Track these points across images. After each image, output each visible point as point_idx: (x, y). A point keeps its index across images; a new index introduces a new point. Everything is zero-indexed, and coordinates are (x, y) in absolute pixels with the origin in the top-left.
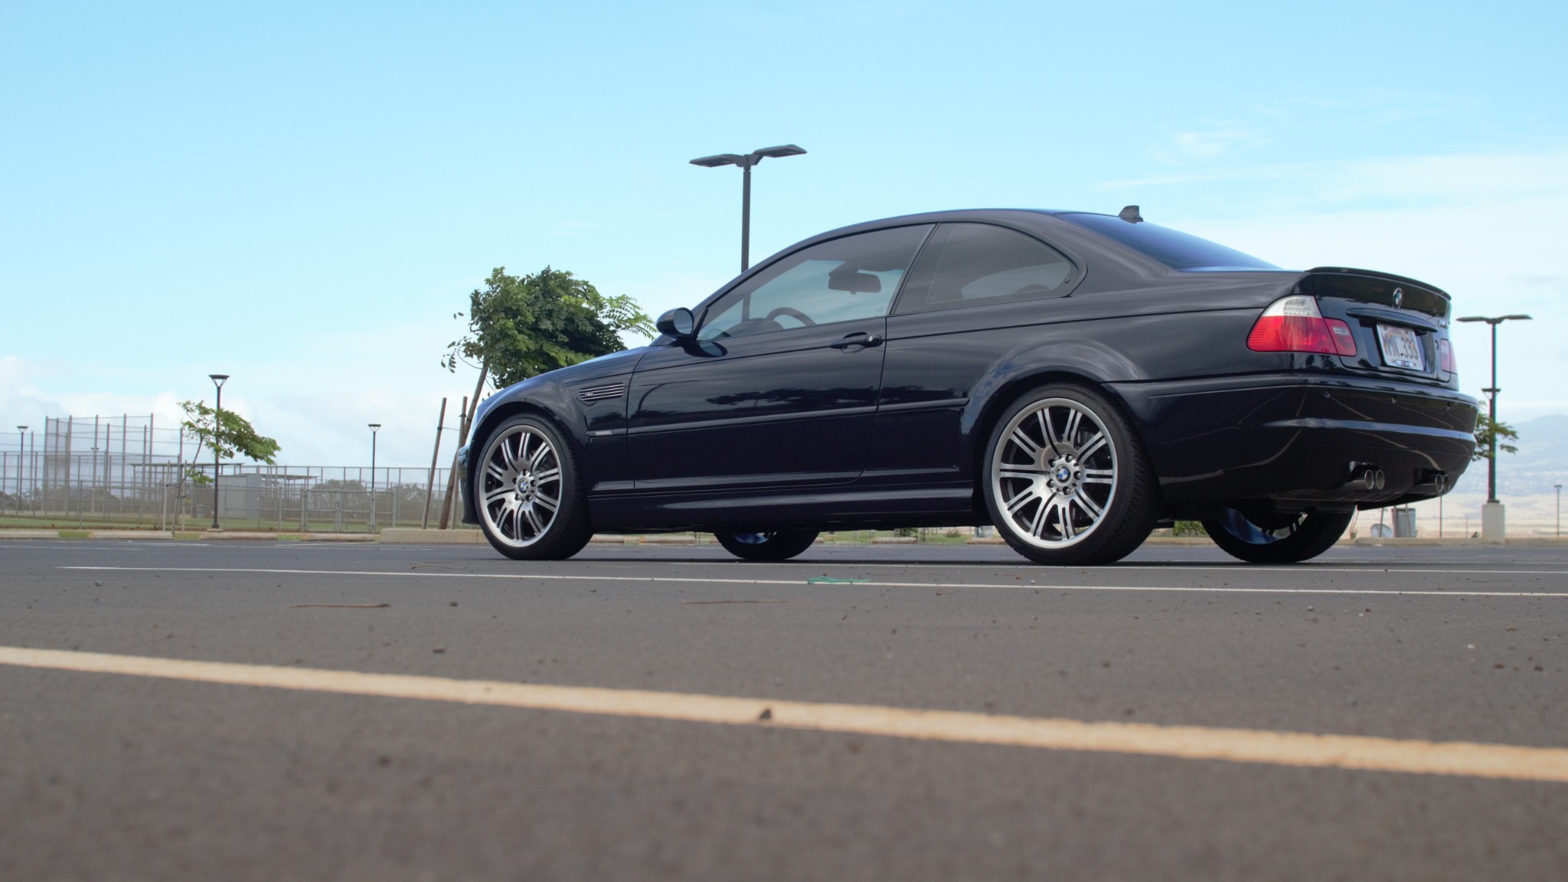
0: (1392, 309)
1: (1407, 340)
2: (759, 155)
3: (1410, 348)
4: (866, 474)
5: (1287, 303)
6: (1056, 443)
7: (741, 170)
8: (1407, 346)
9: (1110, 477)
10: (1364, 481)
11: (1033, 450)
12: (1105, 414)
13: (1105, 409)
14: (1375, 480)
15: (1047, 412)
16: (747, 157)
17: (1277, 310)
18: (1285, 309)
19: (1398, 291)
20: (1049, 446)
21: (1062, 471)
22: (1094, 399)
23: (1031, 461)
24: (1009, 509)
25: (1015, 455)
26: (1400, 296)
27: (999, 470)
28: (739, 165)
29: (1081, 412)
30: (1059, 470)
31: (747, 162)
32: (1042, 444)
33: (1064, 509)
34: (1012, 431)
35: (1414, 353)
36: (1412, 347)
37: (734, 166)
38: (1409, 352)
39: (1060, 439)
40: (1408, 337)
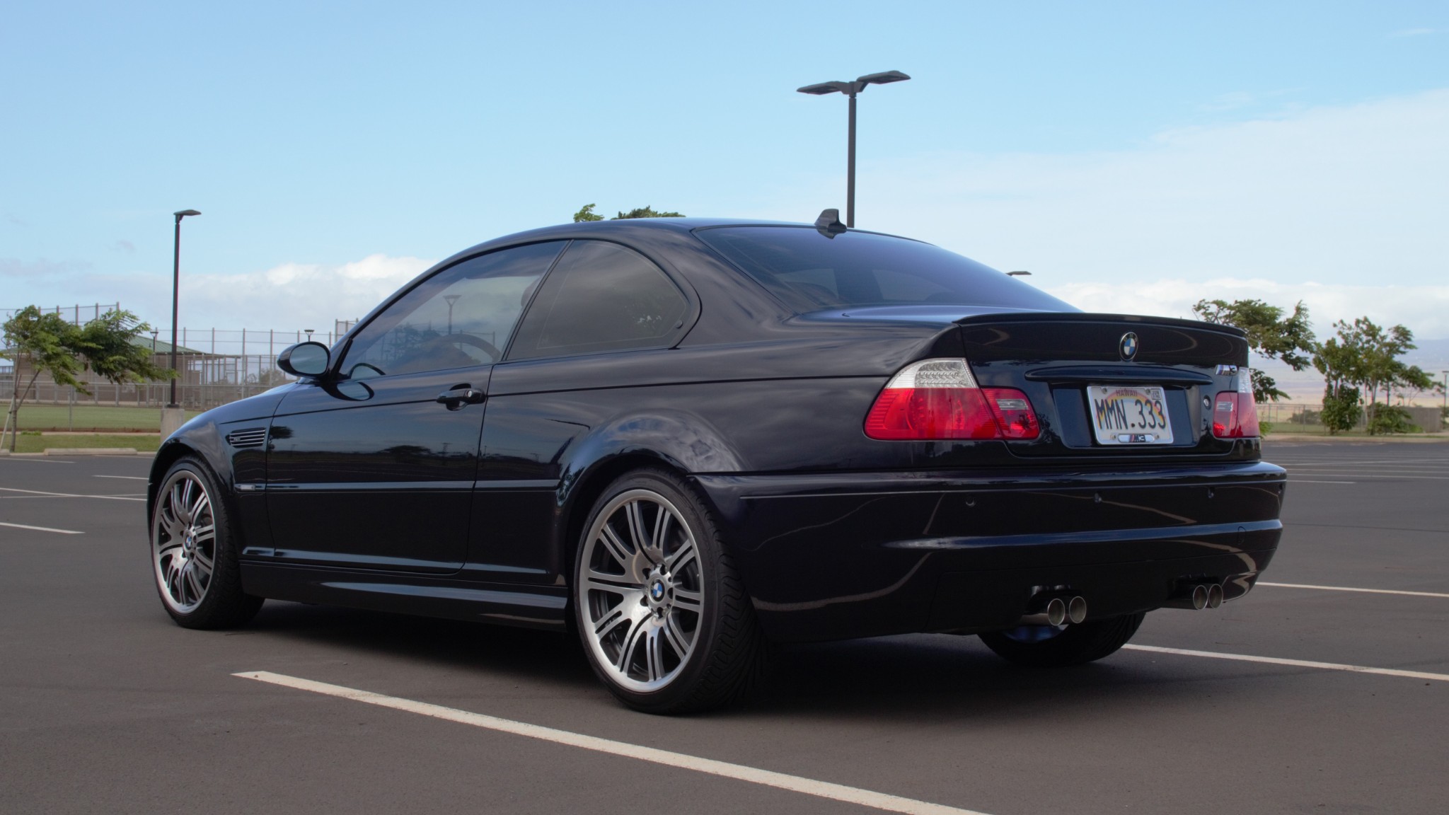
0: (1121, 363)
1: (1148, 402)
2: (863, 83)
3: (1151, 413)
4: (469, 566)
5: (921, 369)
6: (645, 547)
7: (847, 97)
8: (1146, 412)
9: (697, 602)
10: (1047, 615)
11: (623, 556)
12: (692, 517)
13: (693, 509)
14: (1067, 612)
15: (635, 505)
16: (852, 84)
17: (905, 381)
18: (918, 377)
19: (1128, 337)
20: (639, 552)
21: (656, 586)
22: (682, 495)
23: (620, 570)
24: (598, 631)
25: (604, 561)
26: (1133, 343)
27: (587, 578)
28: (845, 92)
29: (669, 511)
30: (653, 584)
31: (853, 89)
32: (633, 551)
33: (652, 639)
34: (599, 529)
35: (1159, 420)
36: (1155, 412)
37: (840, 93)
38: (1149, 419)
39: (649, 542)
40: (1150, 397)
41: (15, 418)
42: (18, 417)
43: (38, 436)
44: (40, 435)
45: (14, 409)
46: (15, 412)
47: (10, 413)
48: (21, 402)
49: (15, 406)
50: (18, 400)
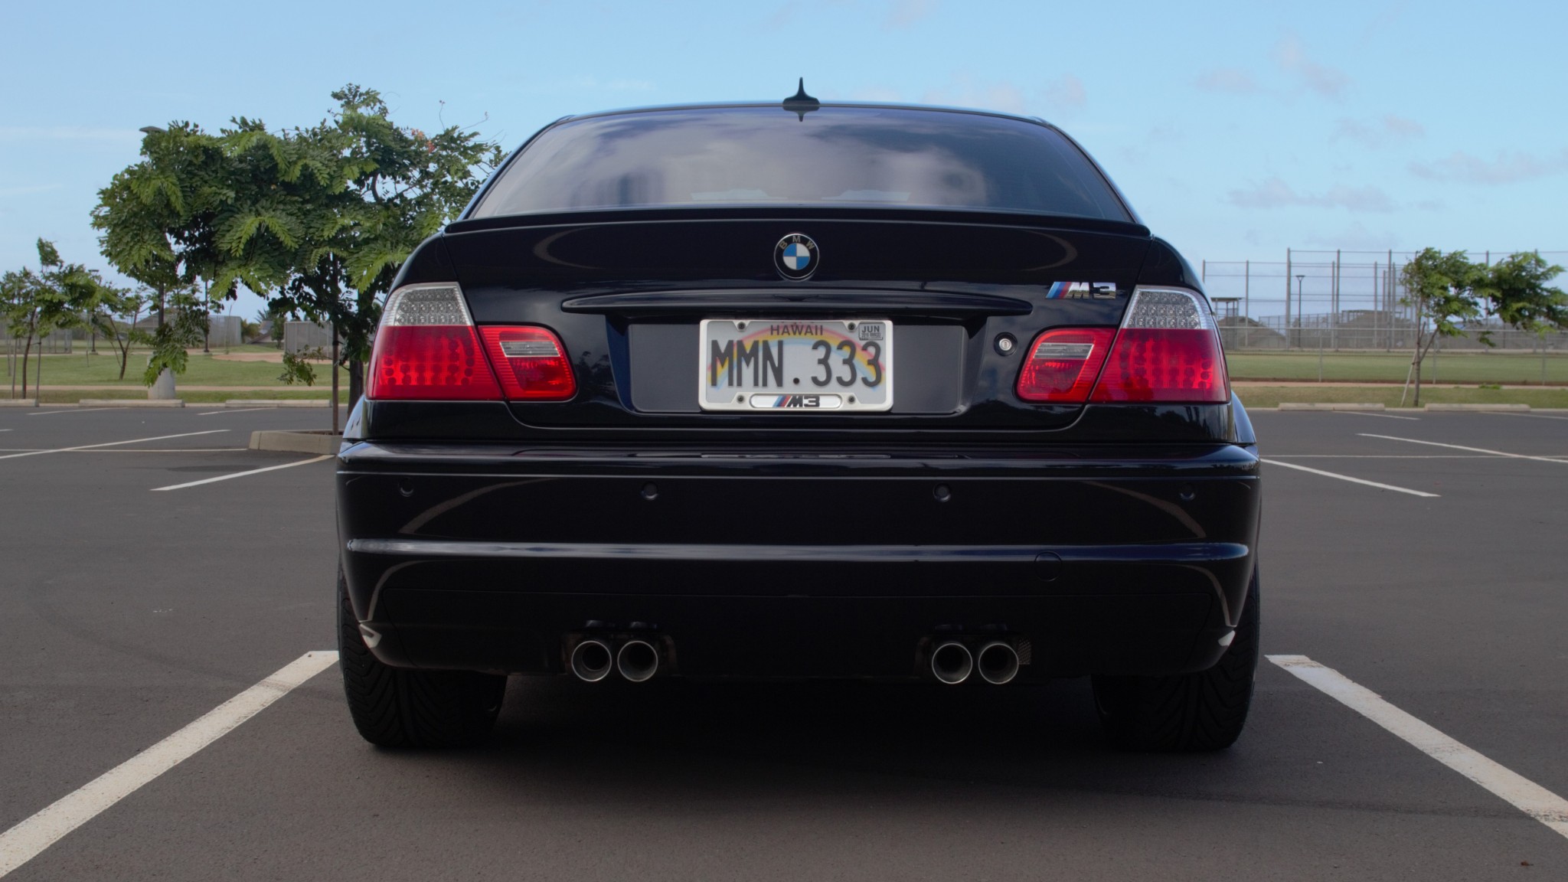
1: (846, 344)
3: (848, 361)
5: (404, 300)
8: (836, 360)
35: (867, 373)
36: (860, 361)
38: (841, 372)
40: (854, 337)
41: (1418, 370)
42: (1421, 368)
43: (1495, 390)
44: (1498, 388)
45: (1416, 361)
46: (1419, 363)
47: (1413, 364)
48: (1425, 352)
49: (1419, 357)
50: (1422, 350)
